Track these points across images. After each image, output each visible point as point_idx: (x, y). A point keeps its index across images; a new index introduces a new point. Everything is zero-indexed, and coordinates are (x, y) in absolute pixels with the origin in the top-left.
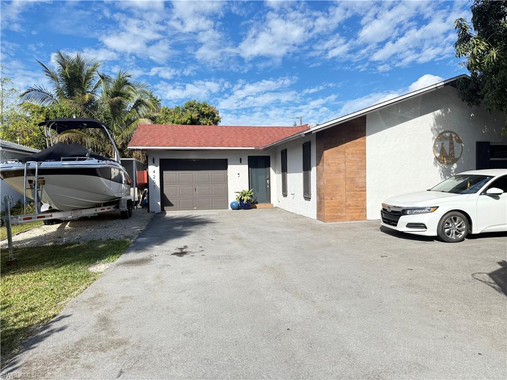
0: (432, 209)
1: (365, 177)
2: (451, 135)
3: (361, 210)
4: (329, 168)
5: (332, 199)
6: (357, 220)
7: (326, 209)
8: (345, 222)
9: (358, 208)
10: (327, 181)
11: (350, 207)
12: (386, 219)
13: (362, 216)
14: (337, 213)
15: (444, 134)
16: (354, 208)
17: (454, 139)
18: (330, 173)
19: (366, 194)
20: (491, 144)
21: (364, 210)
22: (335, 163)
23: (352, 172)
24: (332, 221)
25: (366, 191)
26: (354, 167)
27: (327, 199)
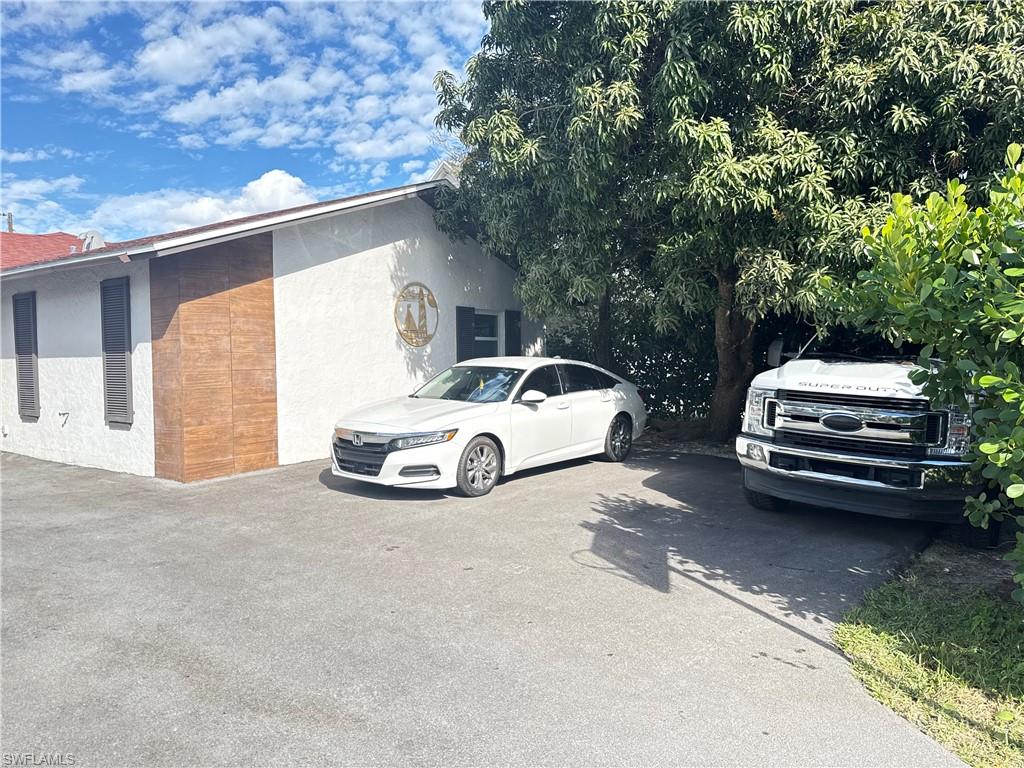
0: (447, 434)
1: (274, 370)
2: (421, 291)
3: (268, 444)
4: (192, 347)
5: (201, 424)
6: (258, 469)
7: (186, 449)
8: (233, 477)
9: (259, 439)
10: (187, 380)
11: (244, 441)
12: (349, 462)
13: (268, 459)
14: (214, 456)
15: (411, 289)
16: (251, 440)
17: (426, 299)
18: (196, 360)
19: (276, 409)
20: (476, 313)
21: (274, 442)
22: (206, 335)
23: (246, 357)
24: (202, 477)
25: (275, 400)
26: (251, 348)
27: (188, 425)
